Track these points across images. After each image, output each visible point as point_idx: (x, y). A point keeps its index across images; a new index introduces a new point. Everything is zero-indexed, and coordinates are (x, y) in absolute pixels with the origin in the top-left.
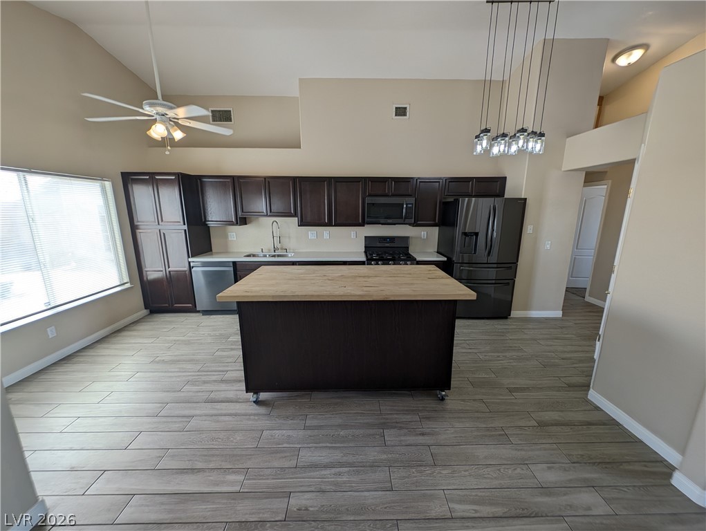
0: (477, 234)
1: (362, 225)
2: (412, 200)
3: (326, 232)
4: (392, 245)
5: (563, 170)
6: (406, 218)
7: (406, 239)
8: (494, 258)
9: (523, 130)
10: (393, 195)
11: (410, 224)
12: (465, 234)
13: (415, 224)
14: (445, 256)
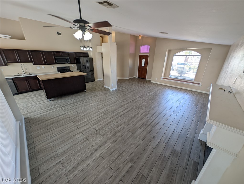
0: (85, 65)
1: (56, 64)
2: (69, 57)
3: (43, 66)
4: (65, 69)
5: (98, 52)
6: (68, 62)
7: (69, 67)
8: (90, 70)
9: (88, 47)
10: (63, 56)
11: (69, 63)
12: (83, 65)
13: (70, 63)
14: (79, 70)
